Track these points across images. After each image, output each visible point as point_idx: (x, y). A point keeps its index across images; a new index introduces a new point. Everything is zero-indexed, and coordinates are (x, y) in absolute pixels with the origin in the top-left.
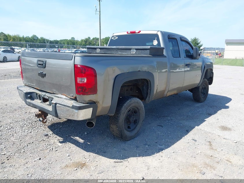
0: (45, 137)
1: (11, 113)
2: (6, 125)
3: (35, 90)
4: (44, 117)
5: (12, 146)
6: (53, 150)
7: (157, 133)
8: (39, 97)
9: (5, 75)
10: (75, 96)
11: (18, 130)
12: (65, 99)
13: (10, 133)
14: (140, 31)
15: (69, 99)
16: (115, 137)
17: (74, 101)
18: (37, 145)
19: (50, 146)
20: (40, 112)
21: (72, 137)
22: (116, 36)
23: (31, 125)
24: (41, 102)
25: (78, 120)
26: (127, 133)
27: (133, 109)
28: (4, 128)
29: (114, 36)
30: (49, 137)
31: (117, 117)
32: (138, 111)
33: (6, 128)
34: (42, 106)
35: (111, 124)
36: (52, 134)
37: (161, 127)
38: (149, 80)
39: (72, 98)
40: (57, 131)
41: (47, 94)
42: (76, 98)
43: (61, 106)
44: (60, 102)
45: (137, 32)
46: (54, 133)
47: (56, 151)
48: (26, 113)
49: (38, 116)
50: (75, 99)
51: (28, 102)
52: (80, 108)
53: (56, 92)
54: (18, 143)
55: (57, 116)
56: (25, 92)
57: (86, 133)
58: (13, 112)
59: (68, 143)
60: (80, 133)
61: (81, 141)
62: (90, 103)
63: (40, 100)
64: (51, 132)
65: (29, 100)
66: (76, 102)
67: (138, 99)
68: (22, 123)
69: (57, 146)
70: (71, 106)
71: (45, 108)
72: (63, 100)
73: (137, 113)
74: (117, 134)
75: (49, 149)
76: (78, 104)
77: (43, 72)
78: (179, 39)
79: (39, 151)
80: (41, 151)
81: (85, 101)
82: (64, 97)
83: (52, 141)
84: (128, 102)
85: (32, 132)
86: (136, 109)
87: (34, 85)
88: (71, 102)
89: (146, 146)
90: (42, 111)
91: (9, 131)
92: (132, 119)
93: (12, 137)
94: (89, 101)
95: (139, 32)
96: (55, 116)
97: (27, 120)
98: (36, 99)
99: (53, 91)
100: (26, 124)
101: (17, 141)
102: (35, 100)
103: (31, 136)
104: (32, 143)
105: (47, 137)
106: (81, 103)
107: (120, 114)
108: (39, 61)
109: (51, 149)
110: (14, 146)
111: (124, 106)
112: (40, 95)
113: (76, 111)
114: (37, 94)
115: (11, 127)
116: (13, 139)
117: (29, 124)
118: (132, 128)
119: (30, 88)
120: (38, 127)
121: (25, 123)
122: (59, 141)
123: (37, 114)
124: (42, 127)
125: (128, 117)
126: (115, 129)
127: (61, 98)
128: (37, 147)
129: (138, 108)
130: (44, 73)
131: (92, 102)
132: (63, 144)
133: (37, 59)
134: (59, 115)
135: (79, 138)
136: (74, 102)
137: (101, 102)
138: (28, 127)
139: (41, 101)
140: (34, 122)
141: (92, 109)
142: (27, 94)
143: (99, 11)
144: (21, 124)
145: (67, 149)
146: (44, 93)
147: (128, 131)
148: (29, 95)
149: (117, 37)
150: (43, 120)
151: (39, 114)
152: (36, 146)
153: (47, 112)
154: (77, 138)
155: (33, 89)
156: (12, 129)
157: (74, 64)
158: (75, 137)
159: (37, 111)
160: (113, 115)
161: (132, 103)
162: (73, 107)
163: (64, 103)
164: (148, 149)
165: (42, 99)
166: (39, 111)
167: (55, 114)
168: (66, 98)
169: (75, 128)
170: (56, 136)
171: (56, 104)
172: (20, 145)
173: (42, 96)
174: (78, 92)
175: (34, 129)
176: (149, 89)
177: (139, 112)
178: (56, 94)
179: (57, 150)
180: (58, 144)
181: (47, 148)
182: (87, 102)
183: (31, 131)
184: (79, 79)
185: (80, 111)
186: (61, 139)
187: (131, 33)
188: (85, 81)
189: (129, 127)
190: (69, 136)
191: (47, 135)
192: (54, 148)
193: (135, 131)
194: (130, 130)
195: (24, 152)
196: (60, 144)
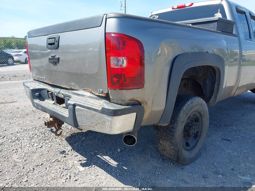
0: (61, 155)
1: (21, 119)
2: (11, 135)
3: (45, 86)
4: (58, 126)
5: (11, 171)
6: (71, 179)
7: (226, 152)
8: (52, 96)
9: (24, 76)
10: (106, 92)
11: (25, 143)
12: (90, 97)
13: (13, 147)
14: (192, 4)
15: (96, 98)
16: (164, 158)
17: (104, 100)
18: (47, 168)
19: (66, 171)
20: (51, 119)
21: (99, 156)
22: (156, 15)
23: (43, 135)
24: (54, 104)
25: (111, 133)
26: (186, 154)
27: (194, 115)
28: (8, 140)
29: (154, 15)
30: (66, 156)
31: (173, 128)
32: (200, 118)
33: (10, 140)
34: (54, 110)
35: (160, 140)
36: (71, 150)
37: (228, 142)
38: (219, 69)
39: (101, 95)
40: (78, 145)
41: (63, 91)
42: (107, 94)
43: (83, 110)
44: (82, 102)
45: (187, 5)
46: (74, 149)
47: (76, 180)
48: (40, 118)
49: (48, 124)
50: (107, 97)
51: (36, 103)
52: (115, 113)
53: (75, 87)
54: (21, 165)
55: (76, 125)
56: (31, 88)
57: (119, 150)
58: (24, 117)
59: (93, 166)
60: (110, 150)
61: (114, 163)
62: (133, 105)
63: (53, 100)
64: (70, 148)
65: (37, 101)
66: (108, 102)
67: (202, 99)
68: (33, 132)
69: (77, 172)
70: (100, 109)
71: (58, 112)
72: (86, 98)
73: (198, 121)
74: (171, 155)
75: (66, 178)
76: (112, 106)
77: (55, 56)
78: (248, 14)
79: (49, 180)
80: (52, 180)
81: (124, 101)
82: (88, 94)
83: (70, 162)
84: (189, 103)
85: (44, 147)
86: (198, 115)
87: (44, 78)
88: (99, 102)
89: (219, 176)
90: (55, 117)
91: (13, 144)
92: (192, 132)
93: (15, 154)
94: (130, 100)
95: (190, 6)
96: (73, 125)
97: (39, 129)
98: (47, 99)
99: (71, 85)
100: (38, 134)
101: (20, 161)
102: (46, 101)
103: (41, 154)
104: (41, 165)
105: (63, 156)
106: (117, 104)
107: (177, 123)
108: (49, 39)
109: (69, 178)
110: (14, 171)
111: (182, 111)
112: (52, 93)
113: (109, 118)
114: (48, 91)
115: (16, 138)
116: (15, 157)
117: (41, 135)
118: (191, 145)
119: (40, 84)
120: (53, 138)
121: (37, 132)
122: (80, 162)
123: (46, 122)
124: (57, 140)
125: (187, 128)
126: (168, 148)
127: (82, 95)
128: (48, 173)
129: (200, 114)
130: (57, 57)
131: (135, 102)
132: (87, 168)
133: (47, 37)
134: (80, 124)
135: (110, 158)
136: (104, 102)
137: (149, 103)
138: (40, 138)
139: (53, 102)
140: (48, 132)
141: (135, 114)
142: (34, 91)
143: (124, 6)
144: (31, 133)
145: (93, 177)
146: (57, 90)
147: (187, 150)
148: (38, 94)
149: (158, 16)
150: (57, 130)
151: (51, 121)
152: (47, 171)
153: (61, 119)
154: (107, 158)
155: (43, 85)
156: (17, 142)
157: (105, 33)
158: (105, 157)
159: (47, 117)
160: (167, 124)
161: (195, 106)
162: (104, 111)
163: (88, 103)
164: (224, 183)
165: (55, 99)
166: (51, 117)
167: (73, 123)
168: (92, 95)
169: (103, 141)
170: (76, 154)
171: (74, 105)
172: (23, 168)
173: (56, 94)
174: (111, 84)
175: (47, 141)
176: (216, 83)
177: (202, 120)
178: (76, 90)
179: (77, 178)
180: (79, 167)
181: (62, 175)
182: (127, 102)
183: (41, 144)
184: (113, 61)
185: (116, 118)
186: (84, 159)
187: (178, 8)
188: (125, 65)
189: (187, 144)
190: (96, 154)
191: (63, 152)
192: (72, 175)
193: (196, 150)
194: (188, 148)
195: (27, 181)
196: (82, 169)
